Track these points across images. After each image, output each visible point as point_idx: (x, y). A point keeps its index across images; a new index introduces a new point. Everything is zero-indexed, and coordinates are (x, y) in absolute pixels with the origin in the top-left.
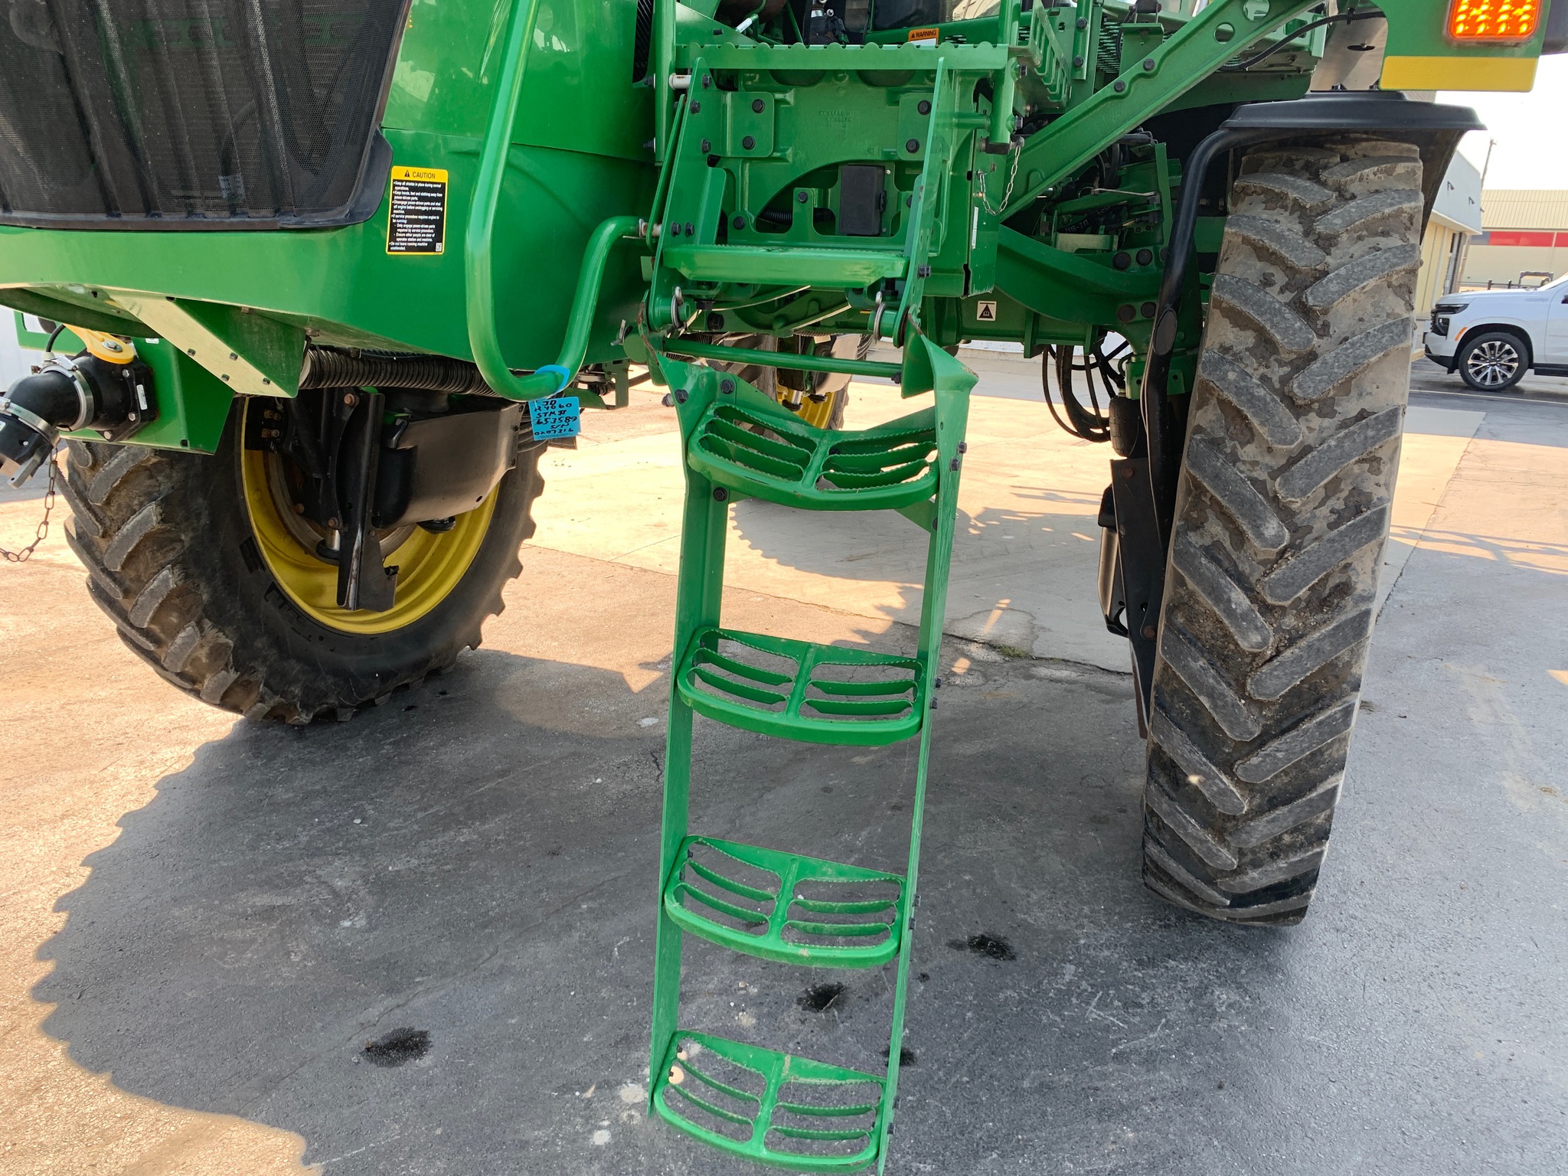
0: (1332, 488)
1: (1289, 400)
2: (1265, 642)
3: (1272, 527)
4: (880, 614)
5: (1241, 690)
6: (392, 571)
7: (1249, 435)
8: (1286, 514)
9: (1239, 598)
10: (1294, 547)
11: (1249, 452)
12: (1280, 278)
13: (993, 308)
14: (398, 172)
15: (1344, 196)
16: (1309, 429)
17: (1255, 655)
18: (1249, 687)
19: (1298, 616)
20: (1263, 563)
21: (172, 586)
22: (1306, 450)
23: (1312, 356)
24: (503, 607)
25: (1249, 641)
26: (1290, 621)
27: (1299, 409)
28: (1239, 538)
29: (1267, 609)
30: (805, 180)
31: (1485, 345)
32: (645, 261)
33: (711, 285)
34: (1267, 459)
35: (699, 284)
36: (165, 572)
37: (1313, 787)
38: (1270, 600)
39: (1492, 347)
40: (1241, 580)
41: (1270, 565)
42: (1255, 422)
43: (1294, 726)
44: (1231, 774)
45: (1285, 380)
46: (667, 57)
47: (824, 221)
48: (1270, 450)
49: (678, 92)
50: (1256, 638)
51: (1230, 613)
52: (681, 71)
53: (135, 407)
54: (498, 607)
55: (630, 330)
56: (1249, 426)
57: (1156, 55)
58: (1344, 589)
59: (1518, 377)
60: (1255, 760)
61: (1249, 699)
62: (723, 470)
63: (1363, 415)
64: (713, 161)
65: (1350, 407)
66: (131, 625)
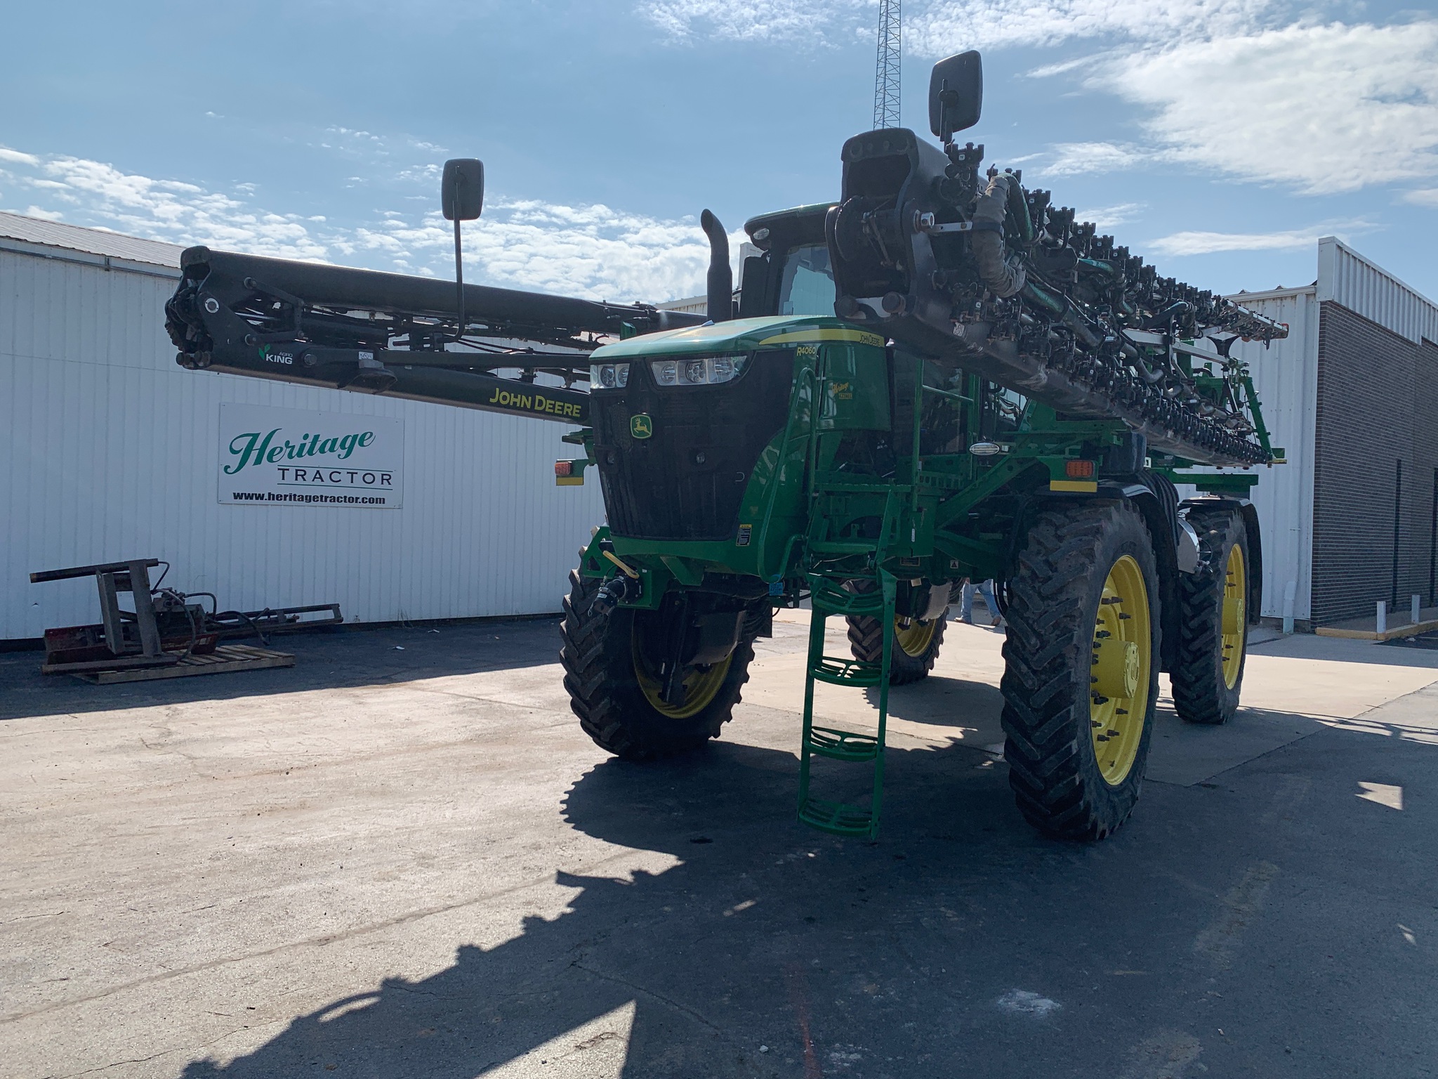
2: (1034, 683)
3: (1033, 641)
4: (948, 740)
6: (685, 687)
8: (1039, 636)
9: (1024, 668)
10: (1042, 648)
13: (957, 563)
14: (741, 526)
15: (1074, 519)
17: (1032, 690)
19: (1047, 675)
20: (1032, 654)
21: (603, 679)
23: (1050, 578)
24: (731, 718)
25: (1029, 684)
26: (1043, 677)
28: (1023, 644)
29: (1034, 672)
30: (855, 522)
32: (803, 547)
33: (823, 553)
35: (819, 553)
36: (602, 673)
37: (1063, 746)
40: (1025, 661)
41: (1034, 654)
42: (1028, 603)
43: (1050, 718)
44: (1031, 742)
45: (1039, 587)
46: (812, 487)
47: (861, 533)
49: (815, 498)
51: (1020, 672)
52: (816, 491)
53: (638, 593)
54: (729, 718)
55: (798, 566)
57: (986, 475)
58: (1063, 664)
60: (1038, 733)
62: (823, 604)
64: (825, 517)
66: (581, 699)
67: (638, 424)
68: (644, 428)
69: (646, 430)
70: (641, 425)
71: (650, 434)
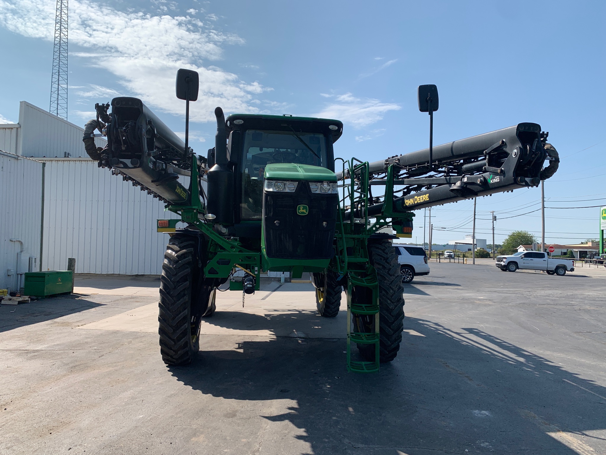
0: (397, 286)
1: (389, 274)
3: (391, 291)
5: (391, 314)
7: (386, 279)
8: (393, 289)
9: (389, 302)
11: (385, 282)
12: (383, 259)
16: (392, 278)
17: (392, 309)
18: (392, 314)
19: (396, 303)
20: (391, 296)
22: (393, 281)
27: (391, 276)
28: (387, 293)
29: (392, 302)
31: (406, 270)
34: (388, 282)
38: (393, 301)
39: (408, 271)
40: (388, 299)
41: (392, 296)
42: (386, 278)
43: (398, 319)
44: (390, 328)
48: (389, 281)
50: (392, 306)
51: (388, 303)
56: (385, 278)
59: (412, 278)
60: (393, 325)
61: (392, 316)
63: (398, 276)
65: (396, 275)
67: (301, 209)
68: (304, 211)
69: (305, 212)
70: (303, 209)
71: (307, 213)
